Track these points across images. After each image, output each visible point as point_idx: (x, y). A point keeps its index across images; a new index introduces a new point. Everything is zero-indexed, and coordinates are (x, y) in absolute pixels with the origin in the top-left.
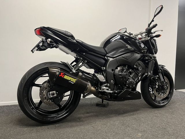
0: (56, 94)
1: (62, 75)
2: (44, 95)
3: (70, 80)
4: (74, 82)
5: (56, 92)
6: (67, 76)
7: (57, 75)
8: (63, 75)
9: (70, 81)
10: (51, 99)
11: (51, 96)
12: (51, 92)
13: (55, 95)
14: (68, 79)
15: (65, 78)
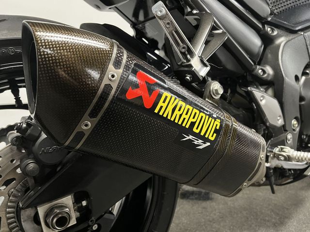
7: (108, 87)
8: (151, 88)
14: (180, 123)
15: (161, 114)
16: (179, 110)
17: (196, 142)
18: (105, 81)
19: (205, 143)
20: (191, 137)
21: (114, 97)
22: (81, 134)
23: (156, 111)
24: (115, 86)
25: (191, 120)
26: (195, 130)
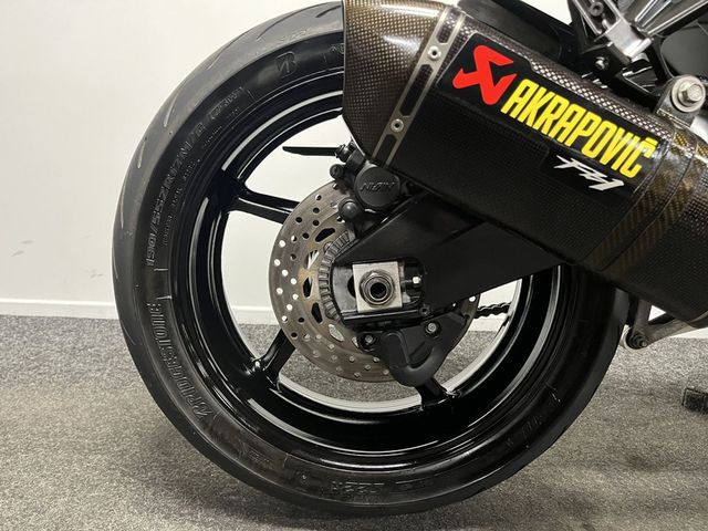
0: (407, 288)
1: (480, 77)
2: (307, 287)
3: (581, 141)
4: (611, 175)
5: (409, 276)
6: (542, 96)
7: (426, 70)
8: (497, 72)
9: (574, 151)
10: (360, 326)
11: (362, 306)
12: (359, 271)
13: (399, 300)
14: (552, 135)
15: (513, 115)
16: (554, 112)
17: (588, 176)
18: (423, 61)
19: (609, 179)
20: (575, 164)
21: (434, 84)
22: (391, 139)
23: (505, 110)
24: (436, 68)
25: (580, 132)
26: (586, 151)
